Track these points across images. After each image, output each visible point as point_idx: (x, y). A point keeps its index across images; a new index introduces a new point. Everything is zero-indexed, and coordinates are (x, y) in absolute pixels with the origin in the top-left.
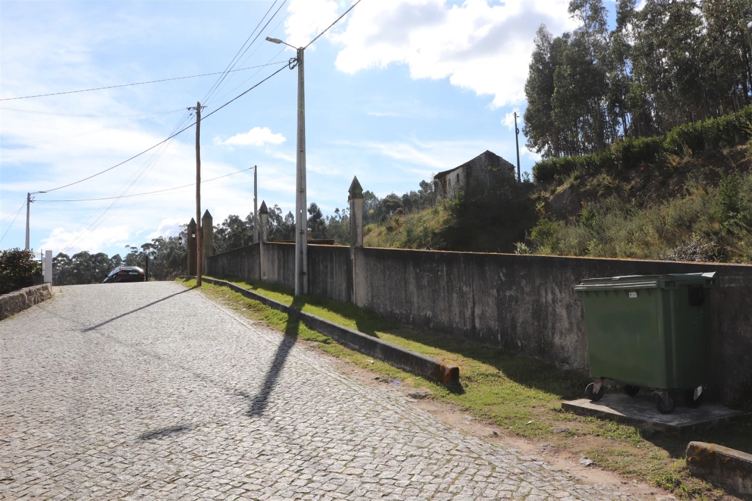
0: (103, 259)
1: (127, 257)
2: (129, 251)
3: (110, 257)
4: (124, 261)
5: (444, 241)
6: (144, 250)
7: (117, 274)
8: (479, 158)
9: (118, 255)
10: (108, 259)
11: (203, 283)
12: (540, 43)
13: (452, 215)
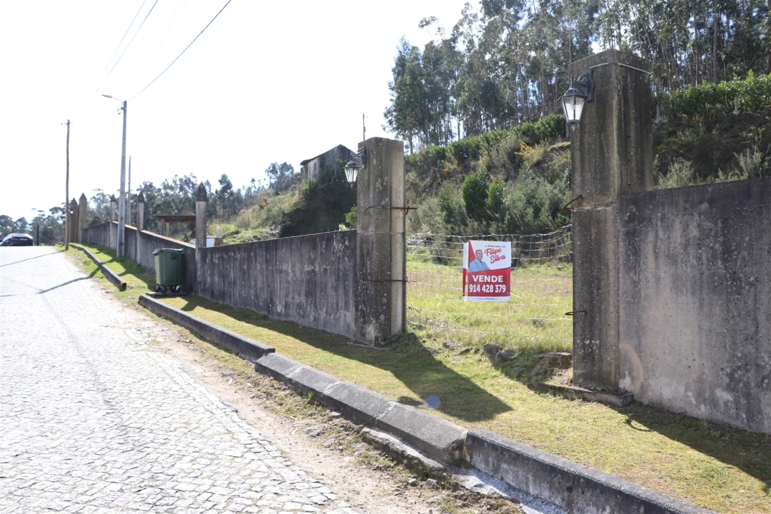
0: (7, 222)
1: (34, 221)
2: (37, 214)
3: (14, 220)
4: (30, 225)
5: (289, 221)
6: (53, 213)
7: (9, 240)
8: (333, 150)
9: (23, 218)
10: (12, 221)
11: (70, 248)
12: (402, 50)
13: (301, 199)
